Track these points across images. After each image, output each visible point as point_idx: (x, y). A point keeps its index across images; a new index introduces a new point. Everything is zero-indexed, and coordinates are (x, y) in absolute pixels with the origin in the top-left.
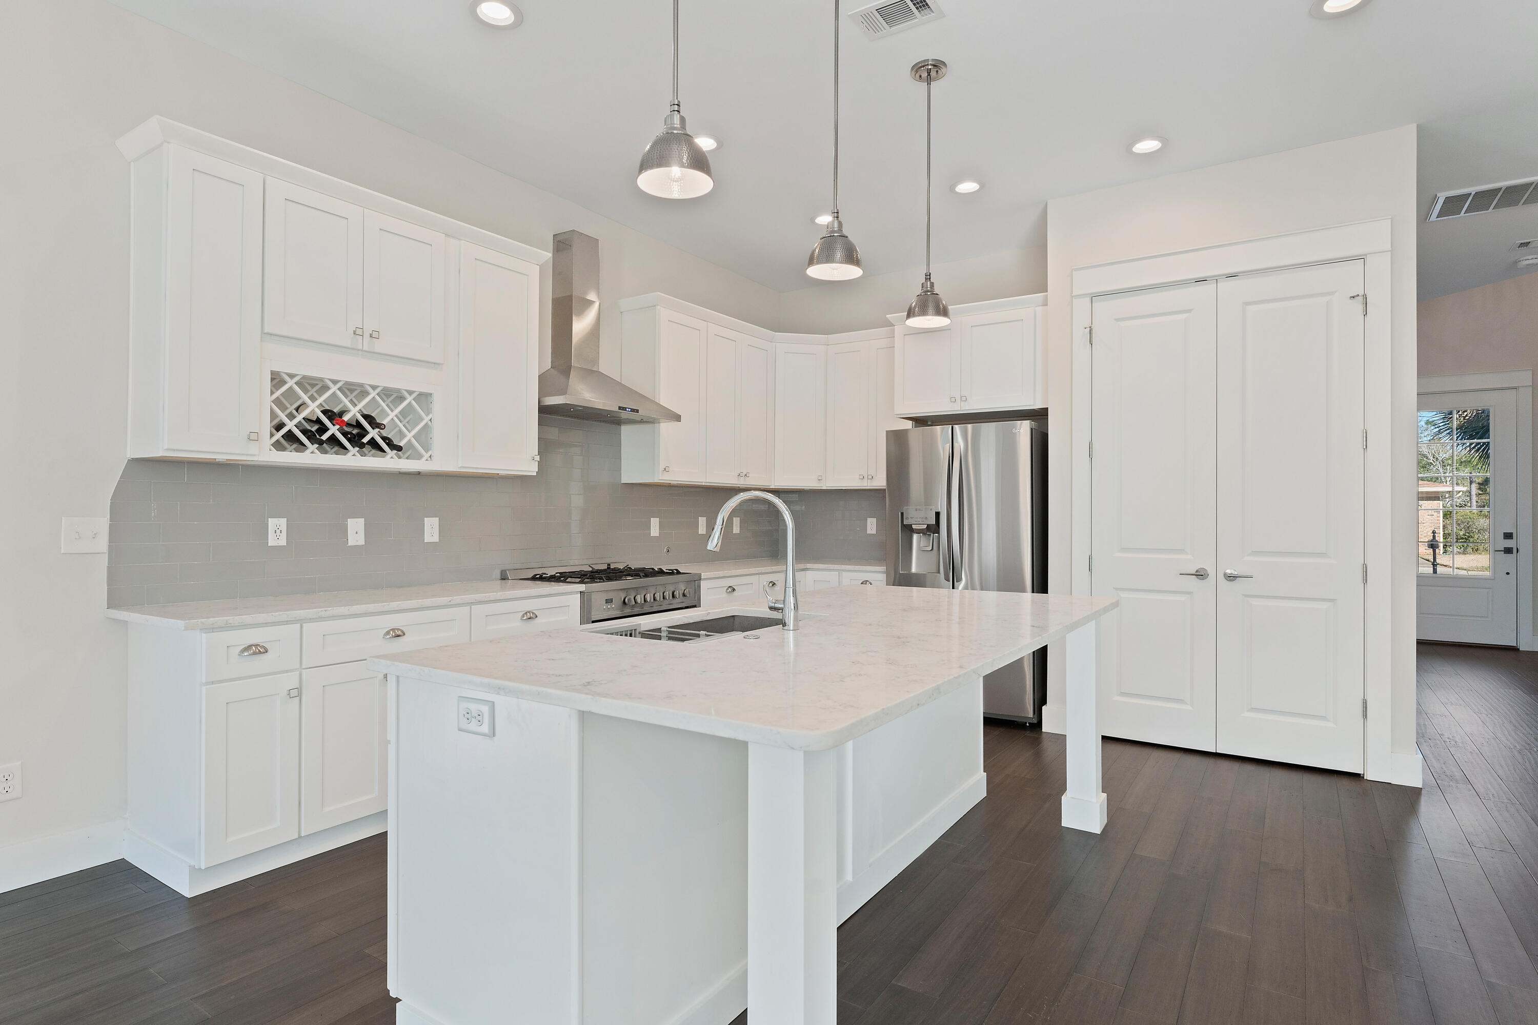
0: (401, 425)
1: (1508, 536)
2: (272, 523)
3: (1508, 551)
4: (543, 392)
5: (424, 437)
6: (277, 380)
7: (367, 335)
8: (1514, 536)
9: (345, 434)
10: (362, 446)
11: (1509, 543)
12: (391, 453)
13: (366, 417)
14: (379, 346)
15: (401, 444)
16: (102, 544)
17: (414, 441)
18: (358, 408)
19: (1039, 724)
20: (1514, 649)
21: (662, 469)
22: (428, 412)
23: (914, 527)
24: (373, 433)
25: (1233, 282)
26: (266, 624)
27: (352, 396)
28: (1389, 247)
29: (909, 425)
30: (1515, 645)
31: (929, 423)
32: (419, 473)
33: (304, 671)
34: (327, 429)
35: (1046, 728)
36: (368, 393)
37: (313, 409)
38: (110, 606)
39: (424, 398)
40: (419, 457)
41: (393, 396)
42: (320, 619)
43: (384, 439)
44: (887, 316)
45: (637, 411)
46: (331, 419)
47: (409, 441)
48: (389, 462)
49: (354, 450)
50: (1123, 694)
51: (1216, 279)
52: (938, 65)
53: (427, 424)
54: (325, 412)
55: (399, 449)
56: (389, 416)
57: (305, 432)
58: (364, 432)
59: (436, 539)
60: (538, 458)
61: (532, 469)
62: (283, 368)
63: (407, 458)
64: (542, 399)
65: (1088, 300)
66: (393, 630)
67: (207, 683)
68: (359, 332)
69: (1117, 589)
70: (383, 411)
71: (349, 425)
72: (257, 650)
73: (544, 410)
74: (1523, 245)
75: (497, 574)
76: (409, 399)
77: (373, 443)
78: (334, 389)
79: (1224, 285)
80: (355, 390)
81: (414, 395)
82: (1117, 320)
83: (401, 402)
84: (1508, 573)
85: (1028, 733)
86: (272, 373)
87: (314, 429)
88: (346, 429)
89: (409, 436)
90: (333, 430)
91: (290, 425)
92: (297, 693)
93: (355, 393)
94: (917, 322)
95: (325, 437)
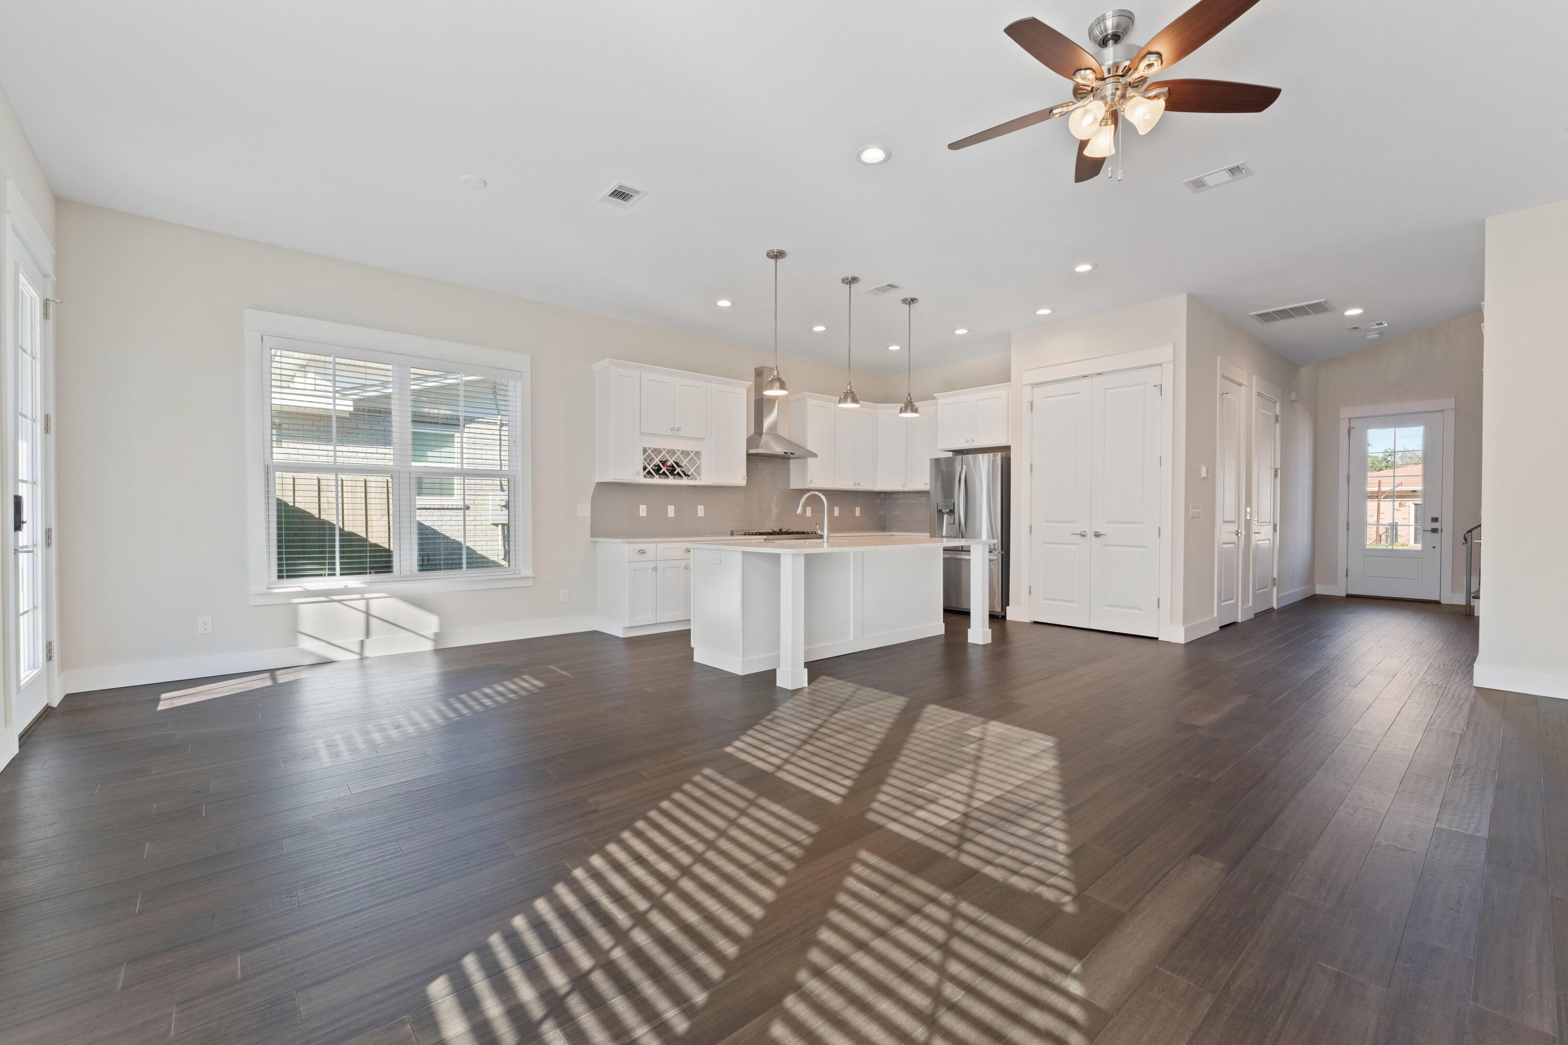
0: (688, 465)
1: (1435, 520)
2: (641, 507)
3: (1434, 531)
4: (748, 447)
5: (698, 470)
6: (645, 451)
7: (676, 430)
8: (1440, 519)
9: (668, 470)
10: (674, 475)
11: (1435, 525)
12: (685, 478)
13: (676, 463)
14: (681, 434)
15: (689, 474)
16: (588, 514)
17: (694, 472)
18: (673, 460)
19: (1004, 617)
20: (1437, 603)
21: (809, 482)
22: (699, 459)
23: (943, 511)
24: (678, 470)
25: (1100, 378)
26: (645, 543)
27: (669, 454)
28: (1171, 359)
29: (950, 454)
30: (1438, 599)
31: (965, 452)
32: (695, 486)
33: (658, 562)
34: (661, 469)
35: (1008, 618)
36: (676, 453)
37: (657, 461)
38: (591, 537)
39: (698, 454)
40: (696, 479)
41: (686, 453)
42: (662, 542)
43: (682, 472)
44: (934, 395)
45: (794, 454)
46: (663, 464)
47: (692, 473)
48: (684, 481)
49: (671, 477)
50: (1046, 599)
51: (1092, 375)
52: (913, 300)
53: (699, 465)
54: (661, 462)
55: (688, 476)
56: (684, 463)
57: (654, 470)
58: (675, 470)
59: (703, 515)
60: (746, 478)
61: (743, 483)
62: (647, 446)
63: (691, 480)
64: (748, 451)
65: (1030, 387)
66: (687, 549)
67: (629, 562)
68: (673, 429)
69: (1044, 543)
70: (681, 459)
71: (670, 466)
72: (642, 552)
73: (748, 455)
74: (1354, 328)
75: (730, 533)
76: (692, 454)
77: (678, 474)
78: (664, 452)
79: (1096, 379)
80: (672, 452)
81: (694, 453)
82: (1046, 398)
83: (688, 456)
84: (1434, 547)
85: (1000, 620)
86: (644, 448)
87: (656, 468)
88: (668, 468)
89: (692, 470)
90: (664, 469)
91: (649, 468)
92: (655, 569)
93: (671, 453)
94: (904, 415)
95: (661, 472)
